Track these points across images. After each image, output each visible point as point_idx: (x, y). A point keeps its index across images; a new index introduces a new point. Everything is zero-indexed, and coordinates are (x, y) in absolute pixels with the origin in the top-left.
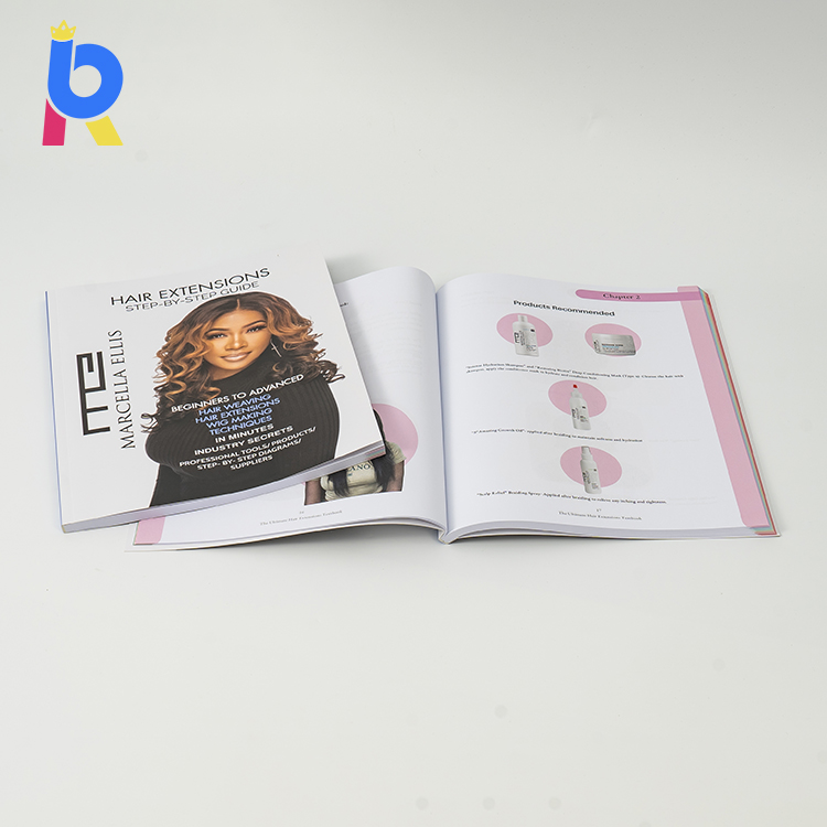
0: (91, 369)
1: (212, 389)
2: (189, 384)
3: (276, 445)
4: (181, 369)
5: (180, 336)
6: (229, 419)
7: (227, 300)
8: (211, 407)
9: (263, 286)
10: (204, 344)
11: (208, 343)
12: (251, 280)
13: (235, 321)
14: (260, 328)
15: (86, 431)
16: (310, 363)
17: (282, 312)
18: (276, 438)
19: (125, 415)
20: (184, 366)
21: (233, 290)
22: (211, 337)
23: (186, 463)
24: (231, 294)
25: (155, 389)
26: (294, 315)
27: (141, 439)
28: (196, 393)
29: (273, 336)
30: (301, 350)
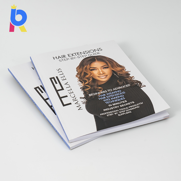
0: (56, 83)
1: (100, 88)
2: (91, 86)
3: (131, 108)
4: (86, 81)
5: (81, 70)
6: (110, 98)
7: (91, 58)
8: (102, 94)
9: (102, 54)
10: (90, 72)
11: (91, 72)
12: (97, 52)
13: (97, 64)
14: (107, 68)
15: (64, 105)
16: (130, 81)
17: (113, 63)
18: (130, 105)
19: (74, 98)
20: (87, 80)
21: (92, 54)
22: (92, 70)
23: (103, 114)
24: (92, 56)
25: (81, 88)
26: (117, 64)
27: (83, 106)
28: (94, 89)
29: (113, 71)
30: (125, 76)
